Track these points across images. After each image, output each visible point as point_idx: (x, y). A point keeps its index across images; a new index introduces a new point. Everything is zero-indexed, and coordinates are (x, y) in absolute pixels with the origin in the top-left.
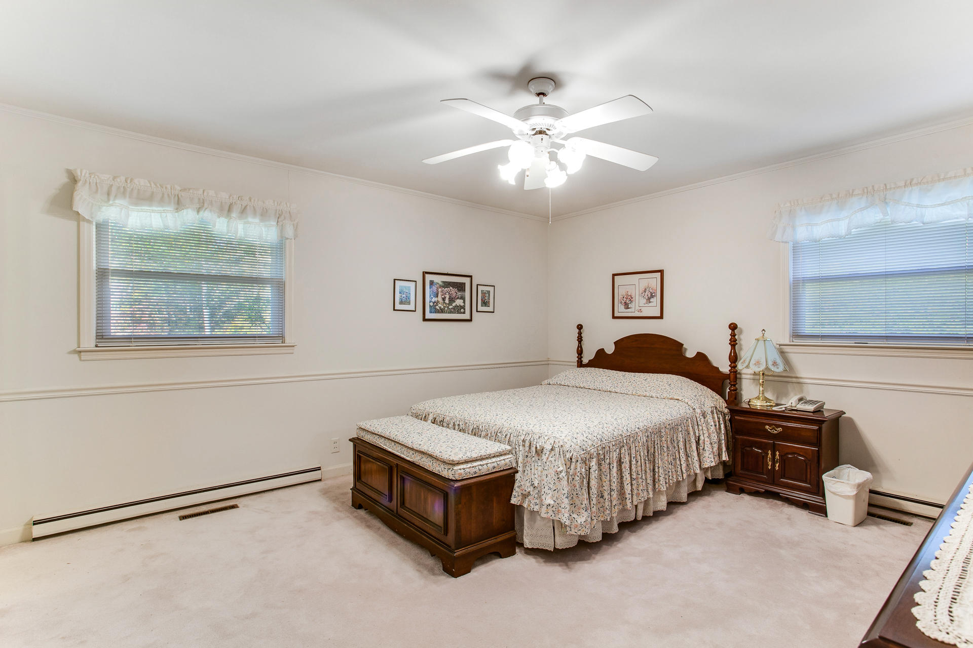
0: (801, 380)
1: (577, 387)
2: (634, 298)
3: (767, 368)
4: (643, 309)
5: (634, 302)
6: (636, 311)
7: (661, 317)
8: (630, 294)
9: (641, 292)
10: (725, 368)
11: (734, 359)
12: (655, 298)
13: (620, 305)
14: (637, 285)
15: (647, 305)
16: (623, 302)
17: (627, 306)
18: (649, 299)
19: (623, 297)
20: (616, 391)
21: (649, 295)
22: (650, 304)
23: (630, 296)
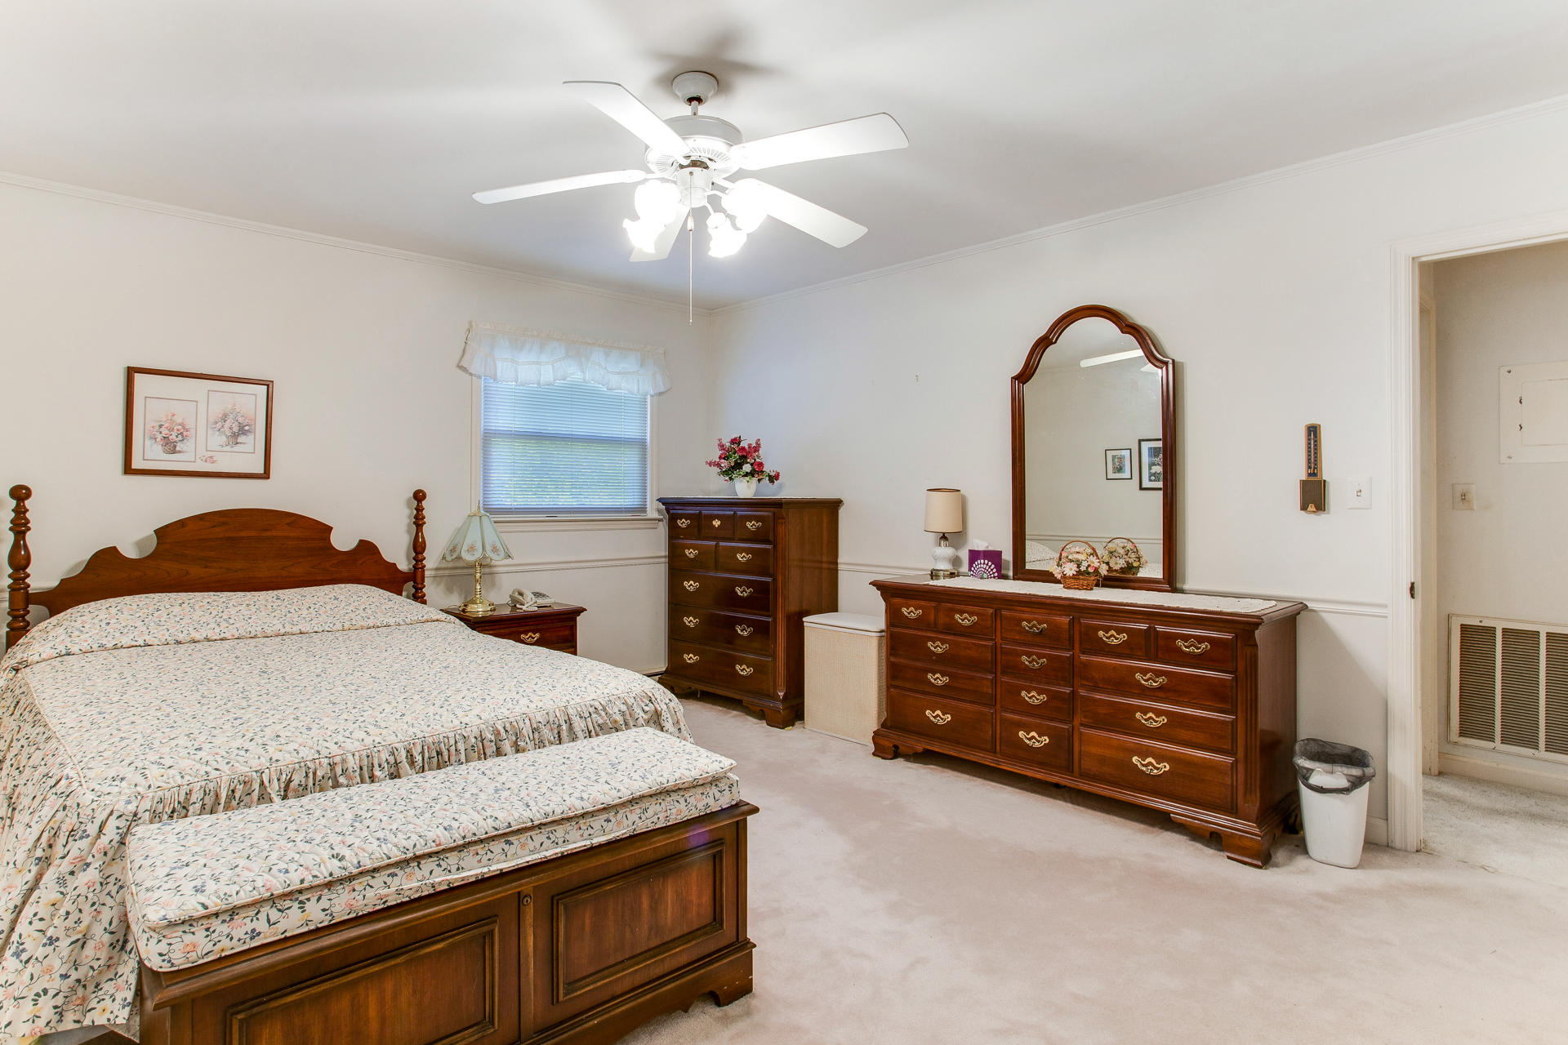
0: (495, 569)
1: (178, 643)
2: (193, 431)
3: (485, 557)
4: (217, 456)
5: (193, 440)
6: (198, 460)
7: (266, 475)
8: (180, 421)
9: (211, 420)
10: (404, 565)
11: (418, 548)
12: (251, 437)
13: (148, 442)
14: (202, 407)
15: (228, 448)
16: (159, 437)
17: (170, 447)
18: (235, 436)
19: (161, 426)
20: (303, 630)
21: (236, 429)
22: (237, 448)
23: (182, 424)
